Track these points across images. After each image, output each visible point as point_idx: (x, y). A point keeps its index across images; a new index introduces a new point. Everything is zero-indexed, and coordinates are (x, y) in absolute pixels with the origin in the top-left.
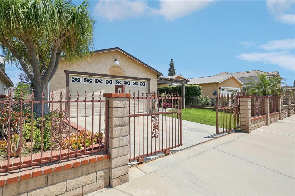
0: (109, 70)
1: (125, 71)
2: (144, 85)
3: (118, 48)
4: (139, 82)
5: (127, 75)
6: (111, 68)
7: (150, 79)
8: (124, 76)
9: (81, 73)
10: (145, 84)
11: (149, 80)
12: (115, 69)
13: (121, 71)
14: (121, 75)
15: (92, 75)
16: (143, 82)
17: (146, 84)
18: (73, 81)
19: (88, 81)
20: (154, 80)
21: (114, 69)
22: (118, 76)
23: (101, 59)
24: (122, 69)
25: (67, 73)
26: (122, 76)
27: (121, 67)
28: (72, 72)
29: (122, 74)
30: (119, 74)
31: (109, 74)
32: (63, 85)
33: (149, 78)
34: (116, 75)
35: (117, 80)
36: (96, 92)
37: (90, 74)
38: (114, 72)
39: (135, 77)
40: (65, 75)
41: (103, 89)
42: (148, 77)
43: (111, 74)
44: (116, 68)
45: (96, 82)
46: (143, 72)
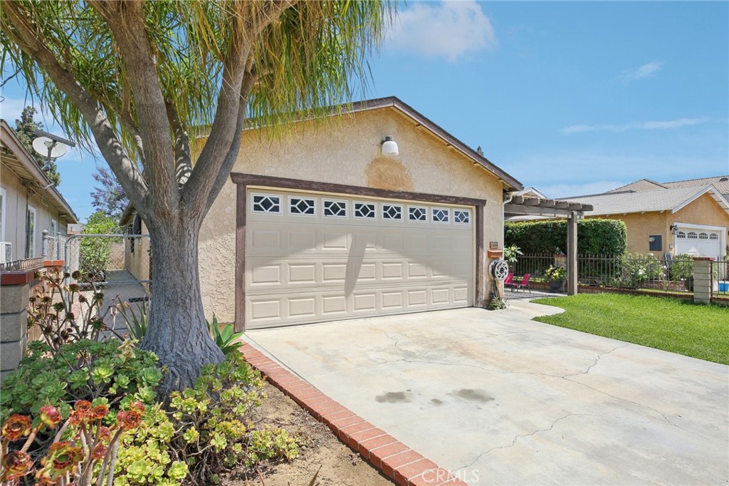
0: (367, 172)
1: (413, 176)
2: (467, 221)
3: (394, 99)
4: (451, 210)
5: (418, 190)
6: (371, 166)
7: (484, 202)
8: (409, 191)
9: (283, 182)
10: (469, 217)
11: (479, 204)
12: (382, 168)
13: (400, 176)
14: (401, 189)
15: (315, 186)
16: (462, 209)
17: (472, 217)
18: (257, 208)
19: (303, 207)
20: (496, 202)
21: (382, 170)
22: (393, 192)
23: (341, 135)
24: (402, 168)
25: (240, 180)
26: (404, 192)
27: (402, 163)
28: (255, 180)
29: (404, 185)
30: (396, 185)
31: (365, 185)
32: (226, 222)
33: (482, 198)
34: (386, 187)
35: (387, 205)
36: (326, 245)
37: (309, 185)
38: (380, 177)
39: (441, 194)
40: (232, 190)
41: (347, 235)
42: (478, 195)
43: (371, 187)
44: (386, 166)
45: (327, 212)
46: (465, 178)
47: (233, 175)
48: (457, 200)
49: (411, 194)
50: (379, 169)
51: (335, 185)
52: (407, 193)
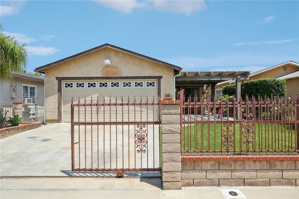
0: (102, 71)
1: (122, 70)
2: (154, 85)
4: (145, 82)
5: (124, 75)
6: (103, 69)
7: (161, 77)
10: (155, 84)
11: (159, 78)
13: (116, 71)
14: (116, 76)
15: (82, 79)
16: (151, 81)
18: (66, 87)
20: (169, 77)
21: (108, 70)
22: (113, 77)
23: (91, 61)
26: (118, 77)
27: (116, 67)
28: (63, 79)
29: (117, 74)
30: (113, 75)
31: (100, 76)
33: (160, 75)
34: (109, 76)
35: (112, 82)
36: (88, 97)
37: (80, 78)
38: (107, 73)
39: (136, 76)
40: (56, 82)
41: (96, 93)
42: (157, 74)
43: (103, 76)
44: (110, 69)
45: (89, 86)
46: (150, 68)
47: (57, 78)
48: (145, 78)
49: (121, 77)
50: (107, 70)
51: (89, 77)
52: (119, 77)
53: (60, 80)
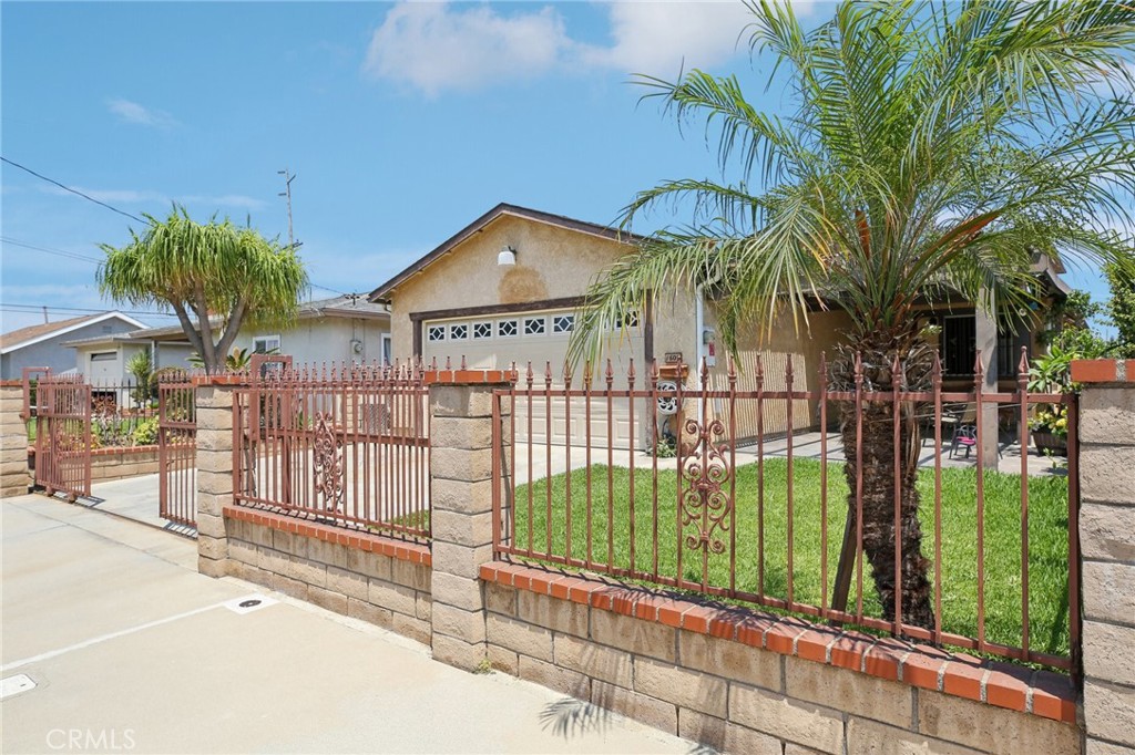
0: (500, 288)
1: (548, 280)
2: (636, 323)
3: (504, 206)
5: (554, 295)
6: (503, 282)
8: (542, 299)
10: (640, 318)
12: (514, 280)
13: (532, 284)
14: (533, 299)
15: (458, 313)
18: (430, 338)
21: (514, 282)
22: (525, 304)
24: (534, 274)
26: (536, 302)
27: (534, 270)
29: (536, 294)
30: (525, 296)
31: (498, 303)
35: (529, 318)
38: (512, 291)
40: (410, 326)
41: (491, 354)
43: (505, 303)
44: (518, 277)
47: (411, 315)
50: (511, 282)
52: (540, 302)
53: (418, 319)
